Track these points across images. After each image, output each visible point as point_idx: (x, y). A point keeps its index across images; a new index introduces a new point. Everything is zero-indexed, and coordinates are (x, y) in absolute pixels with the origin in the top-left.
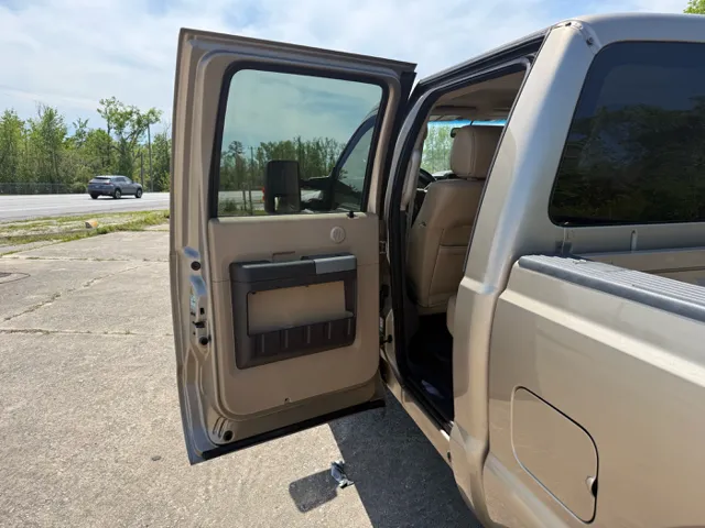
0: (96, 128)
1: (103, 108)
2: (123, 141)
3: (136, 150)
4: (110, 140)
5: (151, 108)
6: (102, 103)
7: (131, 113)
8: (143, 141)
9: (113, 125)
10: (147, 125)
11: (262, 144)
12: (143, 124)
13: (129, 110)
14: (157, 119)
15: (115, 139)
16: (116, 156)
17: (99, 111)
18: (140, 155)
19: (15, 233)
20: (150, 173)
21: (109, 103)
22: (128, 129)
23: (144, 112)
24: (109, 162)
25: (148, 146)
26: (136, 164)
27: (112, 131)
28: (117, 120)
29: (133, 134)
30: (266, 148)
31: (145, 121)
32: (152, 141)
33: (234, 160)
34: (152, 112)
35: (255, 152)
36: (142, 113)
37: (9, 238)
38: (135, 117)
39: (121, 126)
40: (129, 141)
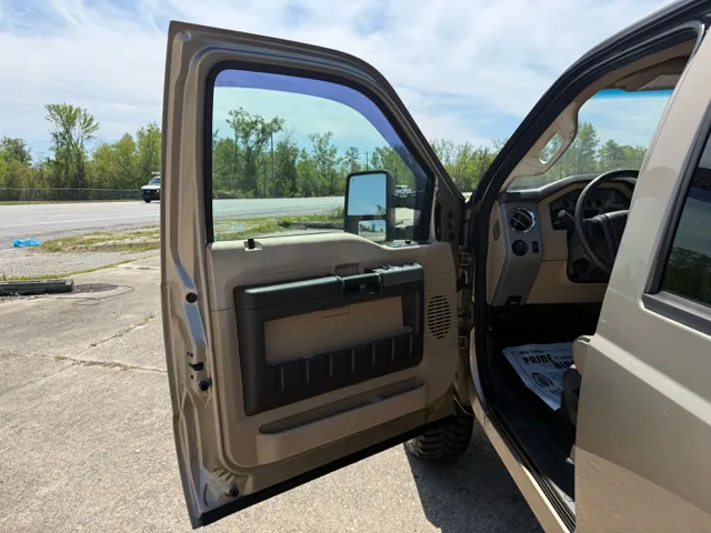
0: (225, 138)
1: (231, 118)
2: (249, 149)
3: (260, 158)
4: (237, 148)
5: (274, 117)
6: (231, 114)
7: (256, 123)
8: (266, 149)
9: (241, 134)
10: (271, 134)
11: (377, 149)
12: (266, 132)
13: (254, 119)
14: (280, 128)
15: (242, 147)
16: (243, 164)
17: (228, 121)
18: (264, 162)
19: (137, 240)
20: (272, 180)
21: (237, 113)
22: (253, 138)
23: (268, 121)
24: (235, 169)
25: (271, 153)
26: (260, 170)
27: (240, 140)
28: (244, 130)
29: (258, 142)
30: (381, 153)
31: (268, 130)
32: (275, 149)
33: (350, 166)
34: (275, 121)
35: (370, 157)
36: (265, 122)
37: (130, 245)
38: (260, 126)
39: (247, 135)
40: (254, 149)
